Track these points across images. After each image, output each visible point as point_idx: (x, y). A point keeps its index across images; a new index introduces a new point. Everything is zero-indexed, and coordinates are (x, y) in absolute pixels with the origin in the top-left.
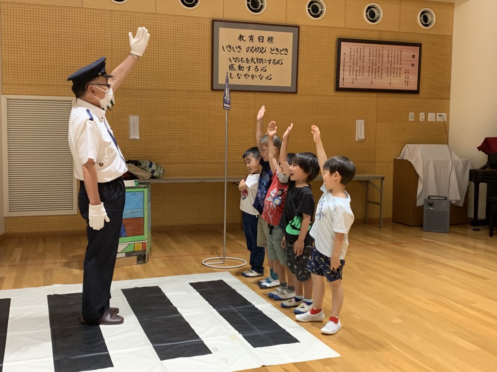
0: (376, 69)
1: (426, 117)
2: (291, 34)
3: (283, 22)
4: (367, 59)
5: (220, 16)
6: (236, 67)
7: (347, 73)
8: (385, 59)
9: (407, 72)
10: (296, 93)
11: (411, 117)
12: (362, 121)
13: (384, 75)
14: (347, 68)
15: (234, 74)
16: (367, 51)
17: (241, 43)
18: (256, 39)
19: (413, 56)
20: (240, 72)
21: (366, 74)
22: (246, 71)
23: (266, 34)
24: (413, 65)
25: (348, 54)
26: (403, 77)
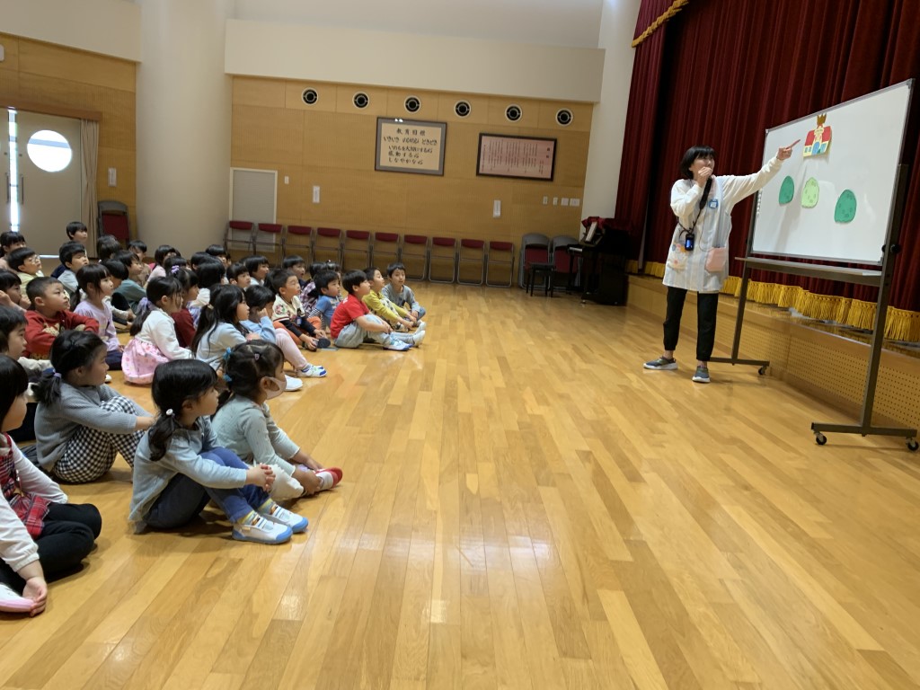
0: (512, 159)
1: (559, 201)
2: (440, 129)
3: (435, 119)
4: (504, 150)
5: (384, 115)
6: (394, 153)
7: (486, 162)
8: (522, 151)
9: (542, 162)
10: (443, 175)
11: (545, 200)
12: (499, 202)
13: (520, 165)
14: (487, 158)
15: (393, 158)
16: (505, 144)
17: (399, 135)
18: (411, 132)
19: (548, 149)
20: (398, 157)
21: (503, 163)
22: (402, 156)
23: (419, 128)
24: (547, 157)
25: (488, 145)
26: (537, 167)
